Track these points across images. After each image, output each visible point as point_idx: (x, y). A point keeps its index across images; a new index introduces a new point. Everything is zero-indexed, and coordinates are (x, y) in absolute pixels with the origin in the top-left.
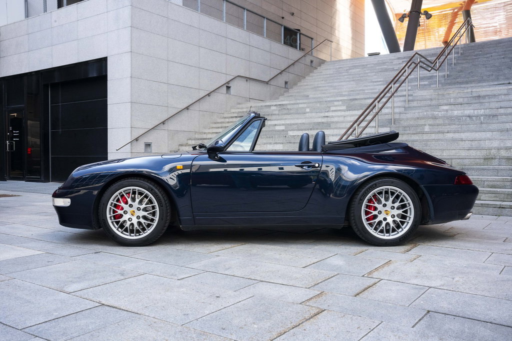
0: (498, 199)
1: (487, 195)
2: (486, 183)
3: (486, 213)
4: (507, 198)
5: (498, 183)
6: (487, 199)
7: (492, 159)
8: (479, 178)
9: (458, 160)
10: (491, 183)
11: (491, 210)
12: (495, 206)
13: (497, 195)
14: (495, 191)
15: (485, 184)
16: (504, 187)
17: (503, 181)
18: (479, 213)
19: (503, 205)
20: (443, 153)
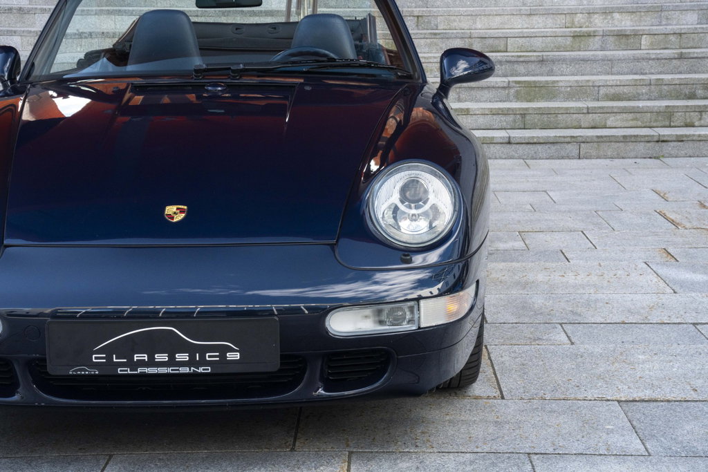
0: (639, 123)
1: (619, 117)
2: (603, 91)
3: (632, 154)
4: (656, 121)
5: (626, 90)
6: (619, 124)
7: (589, 36)
8: (588, 81)
9: (521, 41)
10: (612, 91)
11: (641, 147)
12: (650, 139)
13: (638, 115)
14: (634, 107)
15: (601, 92)
16: (636, 97)
17: (636, 84)
18: (618, 154)
19: (664, 136)
20: (475, 23)
